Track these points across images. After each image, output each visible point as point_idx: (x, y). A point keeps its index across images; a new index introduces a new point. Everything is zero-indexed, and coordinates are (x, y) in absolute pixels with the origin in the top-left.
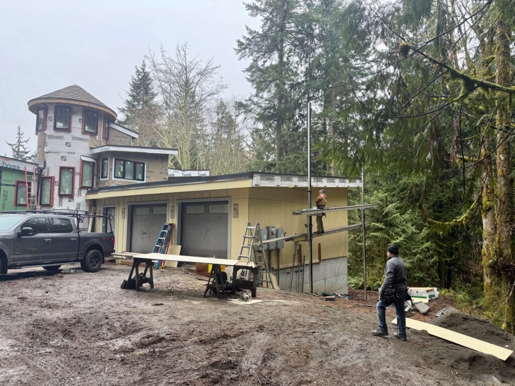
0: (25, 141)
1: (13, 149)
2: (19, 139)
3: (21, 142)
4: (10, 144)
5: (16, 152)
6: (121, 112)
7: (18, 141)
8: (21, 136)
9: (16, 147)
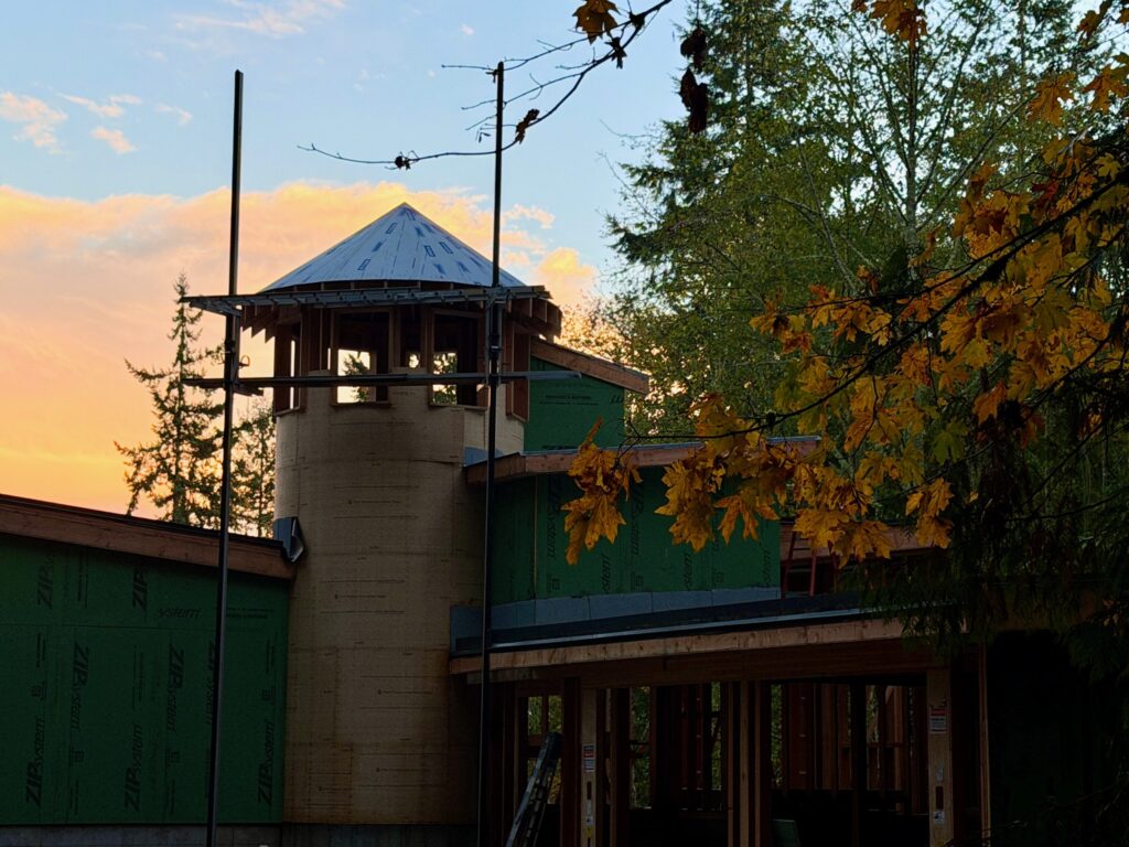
0: (209, 353)
1: (157, 398)
2: (183, 346)
3: (190, 361)
4: (145, 376)
5: (171, 410)
6: (640, 183)
7: (180, 357)
8: (189, 327)
9: (172, 386)
